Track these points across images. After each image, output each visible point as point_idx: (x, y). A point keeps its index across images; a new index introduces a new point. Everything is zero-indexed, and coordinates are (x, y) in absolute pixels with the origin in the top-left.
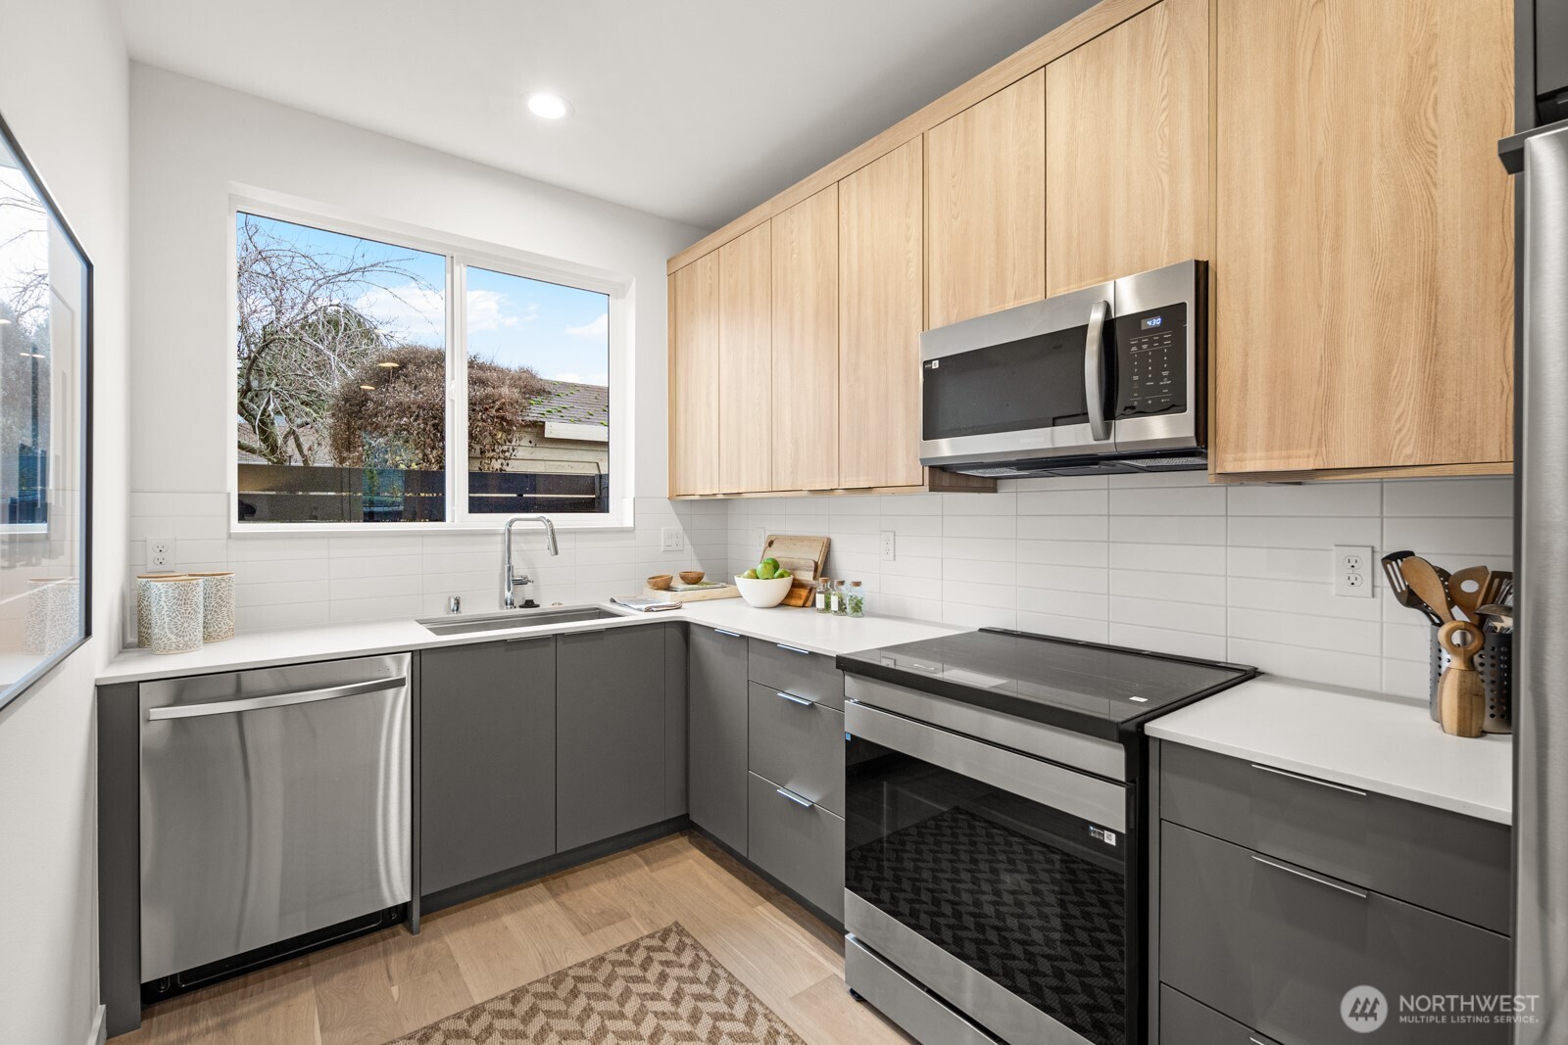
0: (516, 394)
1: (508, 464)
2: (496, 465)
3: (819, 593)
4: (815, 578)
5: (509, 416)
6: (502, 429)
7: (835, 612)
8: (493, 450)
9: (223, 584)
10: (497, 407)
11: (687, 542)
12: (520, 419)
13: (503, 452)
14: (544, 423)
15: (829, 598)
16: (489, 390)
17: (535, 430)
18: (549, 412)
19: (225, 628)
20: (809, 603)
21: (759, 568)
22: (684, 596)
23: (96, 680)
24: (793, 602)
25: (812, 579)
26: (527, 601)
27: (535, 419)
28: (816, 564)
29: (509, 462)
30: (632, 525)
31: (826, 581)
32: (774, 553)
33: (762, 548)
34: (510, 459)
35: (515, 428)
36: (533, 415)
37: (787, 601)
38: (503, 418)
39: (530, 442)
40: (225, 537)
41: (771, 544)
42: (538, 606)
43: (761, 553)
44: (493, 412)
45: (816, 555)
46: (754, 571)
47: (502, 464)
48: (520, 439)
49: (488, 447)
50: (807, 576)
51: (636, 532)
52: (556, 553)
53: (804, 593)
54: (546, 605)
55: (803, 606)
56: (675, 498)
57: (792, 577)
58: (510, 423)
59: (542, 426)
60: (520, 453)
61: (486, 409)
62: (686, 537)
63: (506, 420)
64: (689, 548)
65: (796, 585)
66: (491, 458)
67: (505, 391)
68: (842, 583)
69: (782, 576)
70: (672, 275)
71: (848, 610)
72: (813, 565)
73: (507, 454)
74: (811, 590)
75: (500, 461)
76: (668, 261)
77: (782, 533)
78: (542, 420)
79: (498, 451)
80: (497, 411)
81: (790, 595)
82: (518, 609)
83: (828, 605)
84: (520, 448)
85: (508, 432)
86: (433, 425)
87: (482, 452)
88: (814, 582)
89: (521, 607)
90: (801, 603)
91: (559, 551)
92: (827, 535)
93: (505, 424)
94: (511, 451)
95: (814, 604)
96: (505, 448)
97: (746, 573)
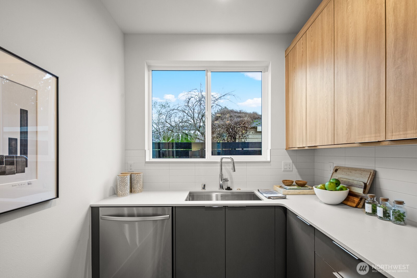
0: (249, 119)
1: (246, 140)
2: (243, 140)
3: (368, 203)
4: (364, 192)
5: (246, 126)
6: (245, 130)
7: (380, 217)
8: (242, 136)
9: (138, 177)
10: (243, 123)
11: (294, 167)
12: (250, 126)
13: (245, 136)
14: (257, 127)
15: (376, 207)
16: (242, 119)
17: (254, 129)
18: (259, 124)
19: (138, 189)
20: (360, 206)
21: (327, 184)
22: (289, 192)
23: (90, 205)
24: (349, 203)
25: (362, 193)
26: (228, 187)
27: (254, 126)
28: (365, 184)
29: (247, 139)
30: (270, 160)
31: (373, 197)
32: (338, 176)
33: (332, 172)
34: (247, 138)
35: (248, 129)
36: (254, 125)
37: (346, 202)
38: (245, 127)
39: (253, 133)
40: (145, 162)
41: (336, 170)
42: (232, 189)
43: (331, 174)
44: (242, 125)
45: (366, 179)
46: (324, 185)
47: (244, 140)
48: (250, 132)
49: (241, 135)
50: (360, 191)
51: (271, 163)
52: (235, 171)
53: (357, 200)
54: (235, 190)
55: (356, 207)
56: (288, 149)
57: (348, 190)
58: (247, 128)
59: (256, 128)
60: (250, 136)
61: (240, 124)
62: (294, 166)
63: (246, 127)
64: (295, 170)
65: (351, 194)
66: (242, 138)
67: (246, 119)
68: (387, 200)
69: (341, 189)
70: (287, 56)
71: (391, 218)
72: (363, 185)
73: (246, 137)
74: (361, 199)
75: (244, 139)
76: (286, 51)
77: (344, 166)
78: (256, 126)
79: (243, 136)
80: (243, 124)
81: (347, 199)
82: (225, 190)
83: (374, 212)
84: (249, 135)
85: (247, 130)
86: (226, 130)
87: (239, 137)
88: (364, 195)
89: (226, 189)
90: (355, 205)
91: (236, 170)
92: (374, 169)
93: (245, 128)
94: (247, 136)
95: (363, 207)
96: (245, 135)
97: (319, 186)
